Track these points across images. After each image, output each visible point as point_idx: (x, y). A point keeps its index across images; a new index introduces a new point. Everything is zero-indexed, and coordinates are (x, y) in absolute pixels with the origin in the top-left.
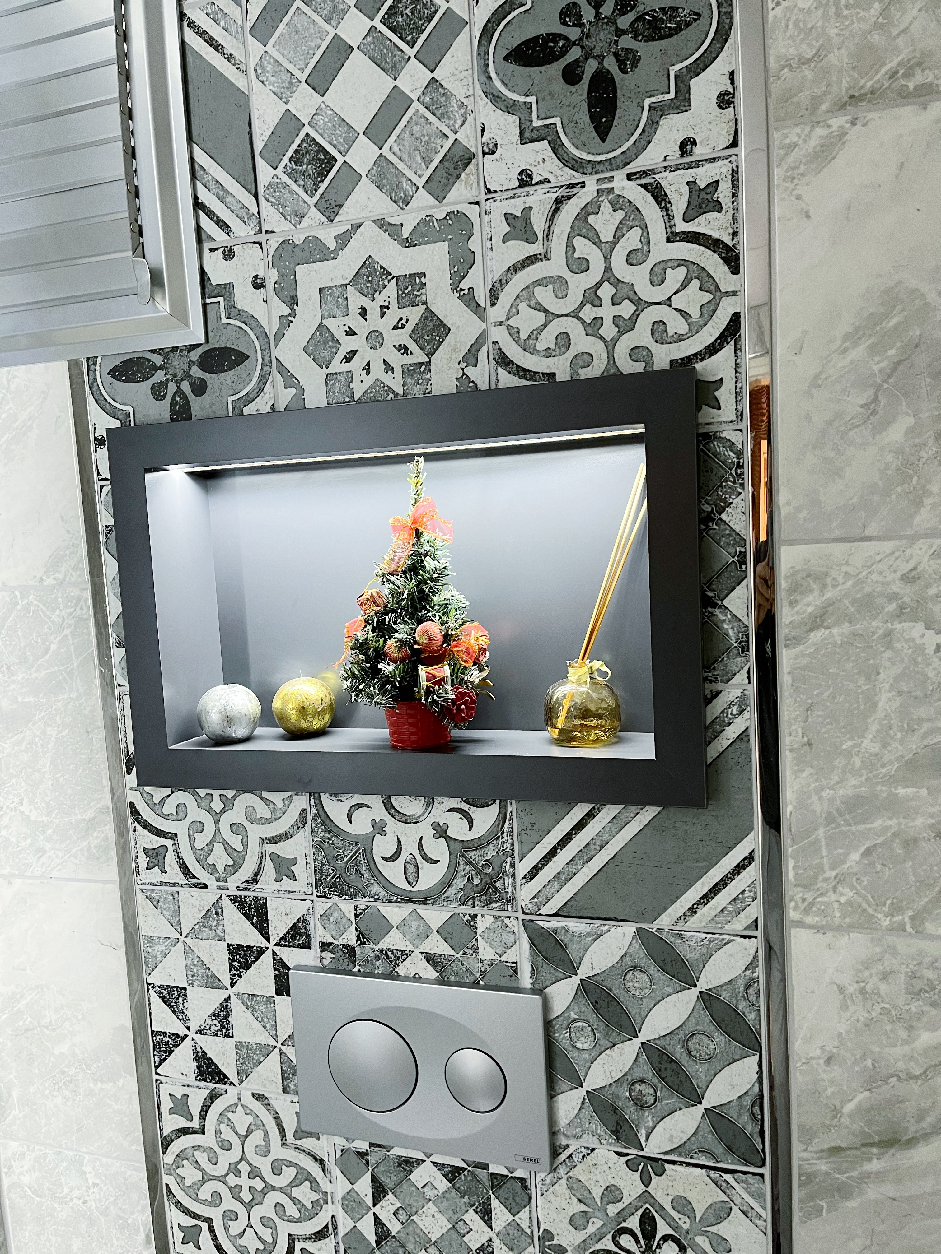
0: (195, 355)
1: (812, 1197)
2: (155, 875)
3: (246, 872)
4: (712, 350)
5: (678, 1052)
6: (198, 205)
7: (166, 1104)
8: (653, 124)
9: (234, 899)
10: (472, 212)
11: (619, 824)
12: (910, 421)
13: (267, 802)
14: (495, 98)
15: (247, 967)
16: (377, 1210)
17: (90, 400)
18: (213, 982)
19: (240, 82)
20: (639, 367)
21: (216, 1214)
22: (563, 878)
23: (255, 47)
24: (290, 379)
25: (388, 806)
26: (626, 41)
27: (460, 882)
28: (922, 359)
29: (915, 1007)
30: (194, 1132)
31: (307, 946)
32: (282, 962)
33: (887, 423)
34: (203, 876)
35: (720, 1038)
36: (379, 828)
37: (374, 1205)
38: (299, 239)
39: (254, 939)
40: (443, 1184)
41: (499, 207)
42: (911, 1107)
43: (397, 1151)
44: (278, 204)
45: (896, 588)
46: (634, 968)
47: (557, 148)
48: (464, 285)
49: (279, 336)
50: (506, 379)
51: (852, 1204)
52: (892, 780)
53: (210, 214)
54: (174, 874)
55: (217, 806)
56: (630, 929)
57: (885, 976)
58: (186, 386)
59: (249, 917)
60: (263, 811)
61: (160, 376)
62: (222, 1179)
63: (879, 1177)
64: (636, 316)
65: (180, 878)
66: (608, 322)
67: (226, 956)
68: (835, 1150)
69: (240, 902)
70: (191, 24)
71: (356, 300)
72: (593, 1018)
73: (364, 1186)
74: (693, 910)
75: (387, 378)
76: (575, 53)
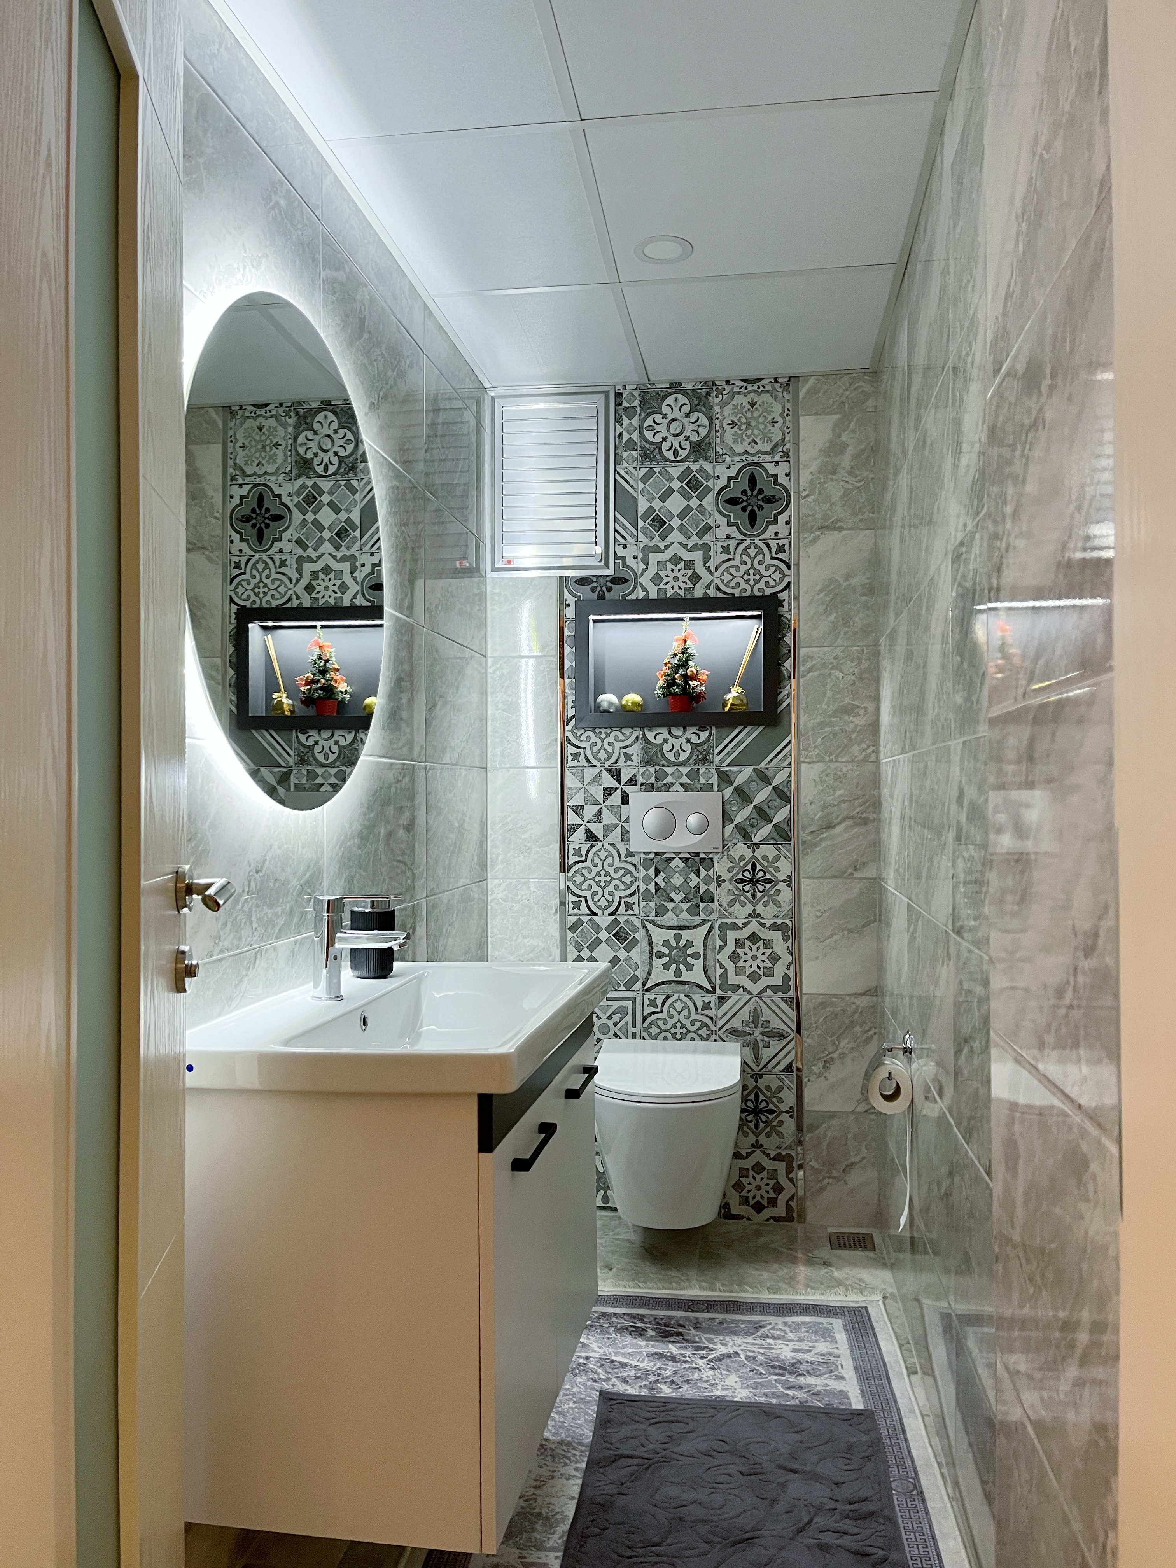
0: (608, 579)
1: (806, 849)
2: (575, 763)
3: (613, 760)
4: (782, 591)
5: (765, 807)
6: (616, 531)
7: (571, 852)
8: (767, 527)
9: (607, 770)
10: (711, 544)
11: (749, 734)
12: (835, 615)
13: (623, 734)
14: (720, 512)
15: (610, 795)
16: (656, 880)
17: (565, 590)
18: (596, 802)
19: (635, 495)
20: (761, 594)
21: (588, 894)
22: (729, 754)
23: (641, 485)
24: (644, 589)
25: (670, 733)
26: (760, 503)
27: (694, 758)
28: (838, 598)
29: (836, 784)
30: (582, 862)
31: (635, 785)
32: (625, 793)
33: (831, 614)
34: (595, 762)
35: (778, 800)
36: (666, 741)
37: (656, 876)
38: (651, 545)
39: (615, 784)
40: (682, 865)
41: (720, 543)
42: (834, 815)
43: (666, 856)
44: (645, 534)
45: (832, 661)
46: (752, 781)
47: (738, 528)
48: (707, 565)
49: (642, 575)
50: (719, 595)
51: (817, 849)
52: (830, 716)
53: (619, 533)
54: (583, 762)
55: (603, 736)
56: (751, 768)
57: (827, 776)
58: (604, 589)
59: (613, 776)
60: (621, 737)
61: (594, 584)
62: (593, 879)
63: (826, 839)
64: (760, 579)
65: (586, 764)
66: (752, 580)
67: (602, 791)
68: (812, 832)
69: (609, 771)
70: (619, 473)
71: (670, 566)
72: (738, 800)
73: (652, 872)
74: (771, 760)
75: (679, 591)
76: (745, 504)
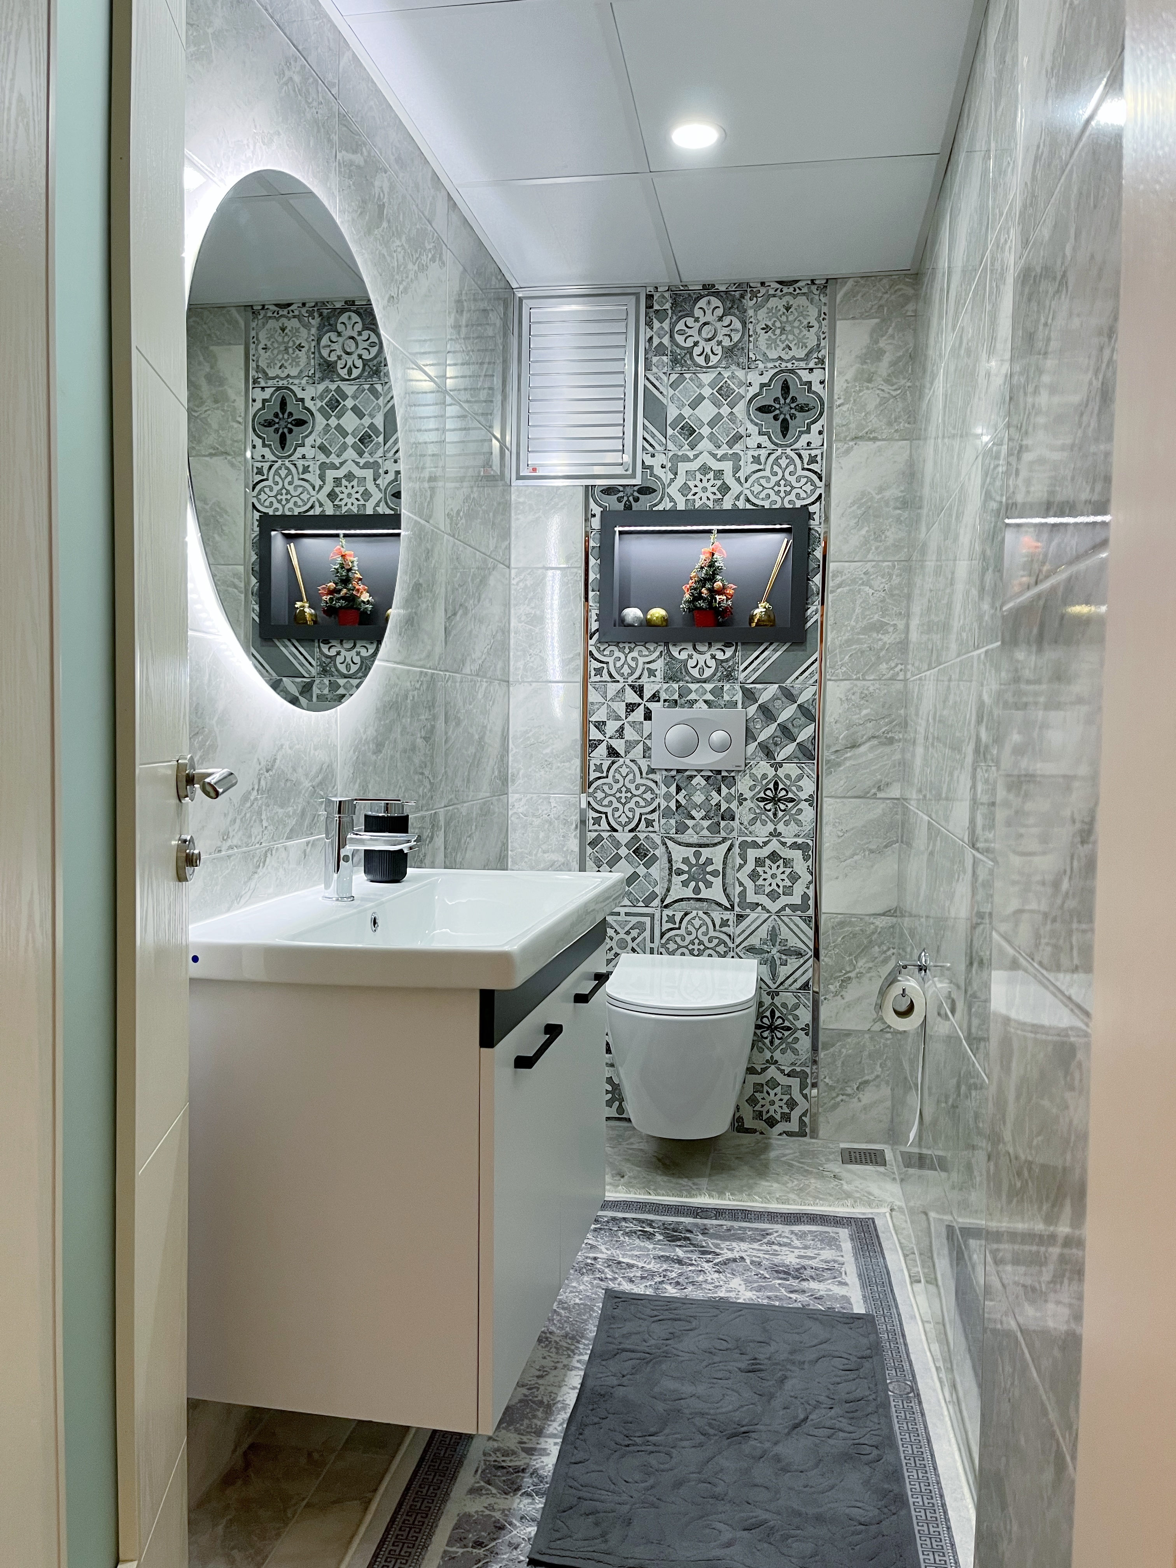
0: (636, 488)
1: (829, 768)
2: (598, 678)
3: (637, 675)
4: (813, 503)
5: (790, 726)
6: (644, 439)
7: (592, 768)
8: (799, 436)
9: (630, 686)
10: (741, 453)
11: (775, 650)
12: (867, 529)
13: (647, 649)
14: (752, 421)
15: (633, 711)
16: (677, 797)
17: (591, 500)
18: (618, 718)
19: (665, 402)
20: (791, 506)
21: (609, 810)
22: (755, 670)
23: (671, 392)
24: (672, 500)
25: (695, 649)
26: (793, 411)
27: (719, 674)
28: (871, 512)
29: (862, 702)
30: (604, 778)
31: (658, 701)
32: (648, 709)
33: (862, 528)
34: (618, 677)
35: (803, 719)
36: (690, 657)
37: (677, 793)
38: (680, 453)
39: (637, 700)
40: (703, 783)
41: (750, 453)
42: (859, 734)
43: (687, 773)
44: (674, 442)
45: (862, 576)
46: (778, 699)
47: (770, 438)
48: (737, 475)
49: (669, 485)
50: (749, 506)
51: (841, 768)
52: (859, 633)
53: (647, 441)
54: (606, 677)
55: (627, 651)
56: (777, 686)
57: (853, 694)
58: (631, 499)
59: (635, 692)
60: (646, 653)
61: (621, 494)
62: (614, 795)
63: (850, 758)
64: (791, 491)
65: (609, 679)
66: (782, 492)
67: (625, 707)
68: (837, 751)
69: (632, 687)
70: (648, 379)
71: (699, 476)
72: (762, 717)
73: (673, 789)
74: (797, 678)
75: (708, 503)
76: (777, 412)
